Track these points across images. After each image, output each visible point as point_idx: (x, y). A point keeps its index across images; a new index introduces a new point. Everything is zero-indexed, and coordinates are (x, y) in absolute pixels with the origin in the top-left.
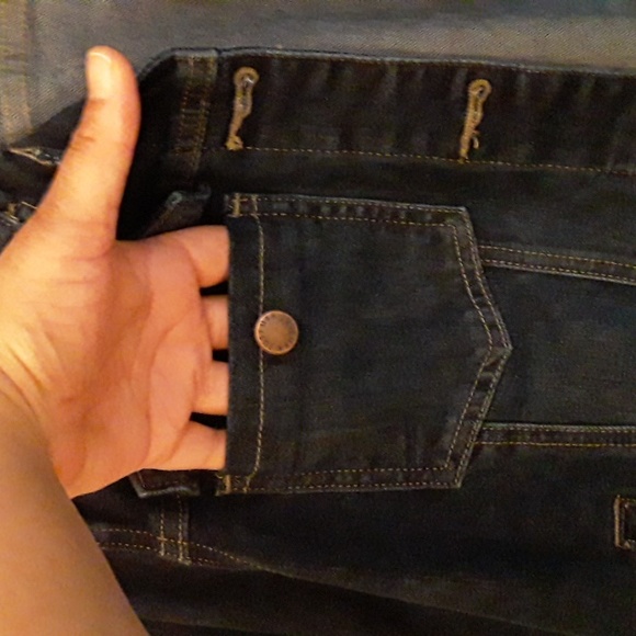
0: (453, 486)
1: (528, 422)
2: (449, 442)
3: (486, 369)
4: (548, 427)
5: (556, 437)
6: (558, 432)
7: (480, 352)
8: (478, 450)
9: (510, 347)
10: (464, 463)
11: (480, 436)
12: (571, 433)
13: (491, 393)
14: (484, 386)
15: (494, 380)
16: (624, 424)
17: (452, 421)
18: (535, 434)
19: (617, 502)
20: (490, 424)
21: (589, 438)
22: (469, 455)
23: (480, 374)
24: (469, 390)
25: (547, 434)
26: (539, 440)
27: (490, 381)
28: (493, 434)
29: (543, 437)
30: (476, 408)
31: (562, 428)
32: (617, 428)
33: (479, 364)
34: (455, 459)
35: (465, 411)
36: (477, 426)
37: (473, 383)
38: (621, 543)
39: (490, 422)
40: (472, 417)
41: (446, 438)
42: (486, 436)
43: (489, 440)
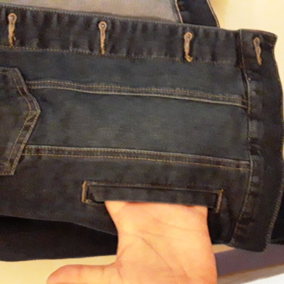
0: (10, 174)
1: (48, 145)
2: (9, 154)
3: (28, 121)
4: (57, 148)
5: (61, 152)
6: (62, 150)
7: (25, 113)
8: (22, 157)
9: (40, 111)
10: (16, 163)
11: (24, 151)
12: (67, 151)
13: (30, 132)
14: (27, 128)
15: (32, 126)
16: (92, 147)
17: (10, 144)
18: (50, 151)
19: (85, 183)
20: (29, 146)
21: (76, 153)
22: (18, 160)
23: (26, 123)
24: (20, 130)
25: (56, 151)
26: (52, 153)
27: (30, 126)
28: (30, 150)
29: (54, 152)
30: (22, 138)
31: (63, 148)
32: (89, 149)
33: (25, 119)
34: (12, 161)
35: (17, 140)
36: (22, 146)
37: (22, 127)
38: (85, 201)
39: (28, 144)
40: (20, 142)
41: (7, 152)
42: (26, 151)
43: (28, 153)
